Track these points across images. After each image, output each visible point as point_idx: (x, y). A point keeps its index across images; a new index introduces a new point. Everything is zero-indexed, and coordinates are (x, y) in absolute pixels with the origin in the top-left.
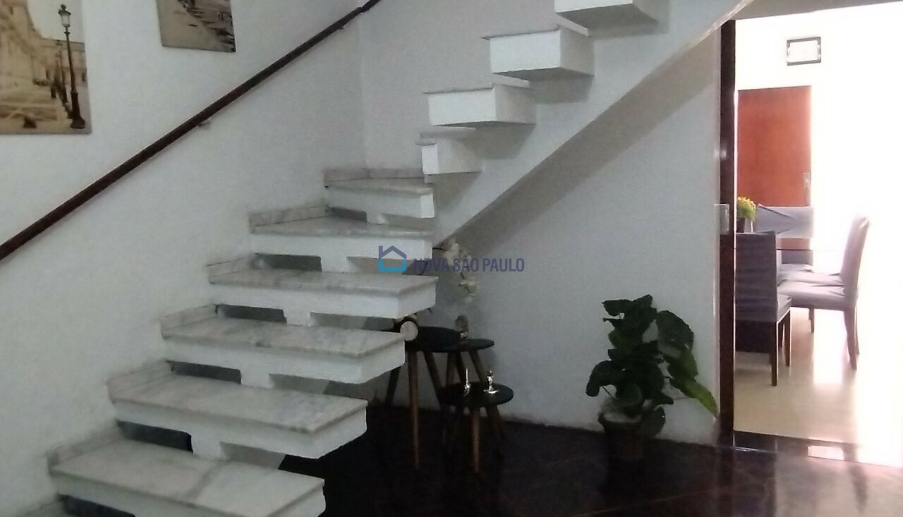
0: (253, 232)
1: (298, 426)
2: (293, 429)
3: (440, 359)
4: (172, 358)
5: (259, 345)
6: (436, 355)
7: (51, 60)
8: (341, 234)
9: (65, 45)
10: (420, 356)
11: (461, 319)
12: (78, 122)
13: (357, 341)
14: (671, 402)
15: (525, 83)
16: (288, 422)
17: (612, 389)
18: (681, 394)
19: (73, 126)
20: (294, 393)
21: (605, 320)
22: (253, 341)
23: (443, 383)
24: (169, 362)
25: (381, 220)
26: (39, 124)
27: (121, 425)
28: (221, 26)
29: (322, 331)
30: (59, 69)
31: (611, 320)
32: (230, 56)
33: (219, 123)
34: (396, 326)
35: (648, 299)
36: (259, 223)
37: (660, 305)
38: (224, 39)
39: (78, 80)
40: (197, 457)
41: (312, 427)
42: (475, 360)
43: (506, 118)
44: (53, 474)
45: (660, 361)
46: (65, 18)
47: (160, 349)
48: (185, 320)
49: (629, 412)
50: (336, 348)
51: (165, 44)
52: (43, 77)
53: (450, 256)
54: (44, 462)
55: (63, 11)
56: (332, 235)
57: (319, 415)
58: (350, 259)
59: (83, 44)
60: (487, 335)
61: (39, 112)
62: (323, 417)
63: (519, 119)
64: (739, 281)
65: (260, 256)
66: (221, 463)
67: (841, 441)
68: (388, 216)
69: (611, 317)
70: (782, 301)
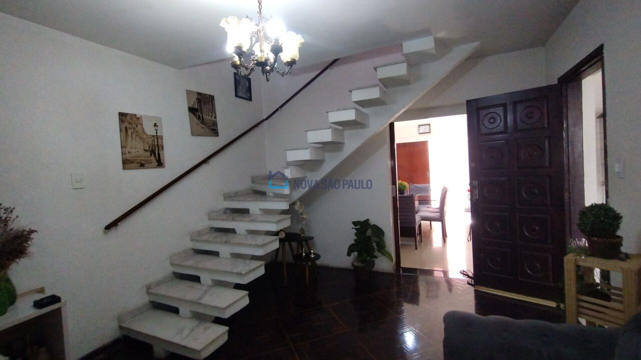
0: (225, 200)
1: (239, 272)
2: (237, 273)
3: (294, 244)
4: (194, 248)
5: (226, 242)
6: (293, 243)
7: (150, 142)
8: (256, 200)
9: (156, 137)
10: (287, 243)
11: (302, 229)
12: (160, 164)
13: (261, 240)
14: (376, 257)
15: (321, 145)
16: (235, 271)
17: (356, 253)
18: (381, 255)
19: (158, 165)
20: (239, 260)
21: (353, 228)
22: (224, 241)
23: (295, 253)
24: (193, 249)
25: (271, 194)
26: (146, 165)
27: (174, 273)
28: (213, 127)
29: (250, 236)
30: (153, 145)
31: (355, 229)
32: (217, 138)
33: (213, 162)
34: (276, 234)
35: (368, 220)
36: (228, 197)
37: (372, 222)
38: (214, 132)
39: (160, 148)
40: (202, 285)
41: (244, 272)
42: (307, 244)
43: (314, 158)
44: (148, 293)
45: (373, 243)
46: (156, 128)
47: (190, 245)
48: (199, 233)
49: (362, 262)
50: (253, 243)
51: (193, 134)
52: (147, 148)
53: (297, 207)
54: (145, 289)
55: (155, 125)
56: (253, 201)
57: (247, 268)
58: (260, 209)
59: (162, 136)
60: (311, 235)
61: (145, 161)
62: (248, 268)
63: (319, 158)
64: (400, 212)
65: (227, 209)
66: (211, 286)
67: (442, 270)
68: (274, 193)
69: (355, 227)
70: (417, 218)
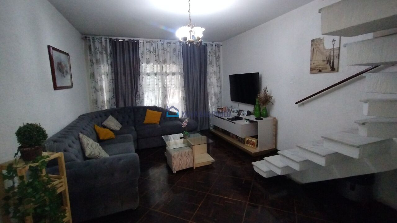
9: (332, 50)
12: (333, 69)
26: (322, 71)
30: (329, 56)
39: (335, 58)
52: (325, 59)
55: (333, 41)
61: (322, 68)
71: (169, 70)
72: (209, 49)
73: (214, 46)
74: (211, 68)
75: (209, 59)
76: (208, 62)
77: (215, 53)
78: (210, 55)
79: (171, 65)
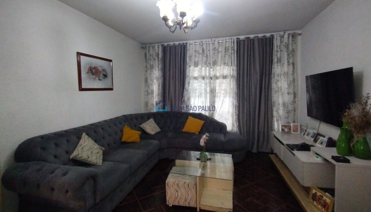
71: (220, 72)
72: (276, 42)
73: (286, 36)
74: (279, 67)
75: (277, 56)
76: (275, 60)
77: (287, 46)
78: (279, 50)
79: (222, 66)
